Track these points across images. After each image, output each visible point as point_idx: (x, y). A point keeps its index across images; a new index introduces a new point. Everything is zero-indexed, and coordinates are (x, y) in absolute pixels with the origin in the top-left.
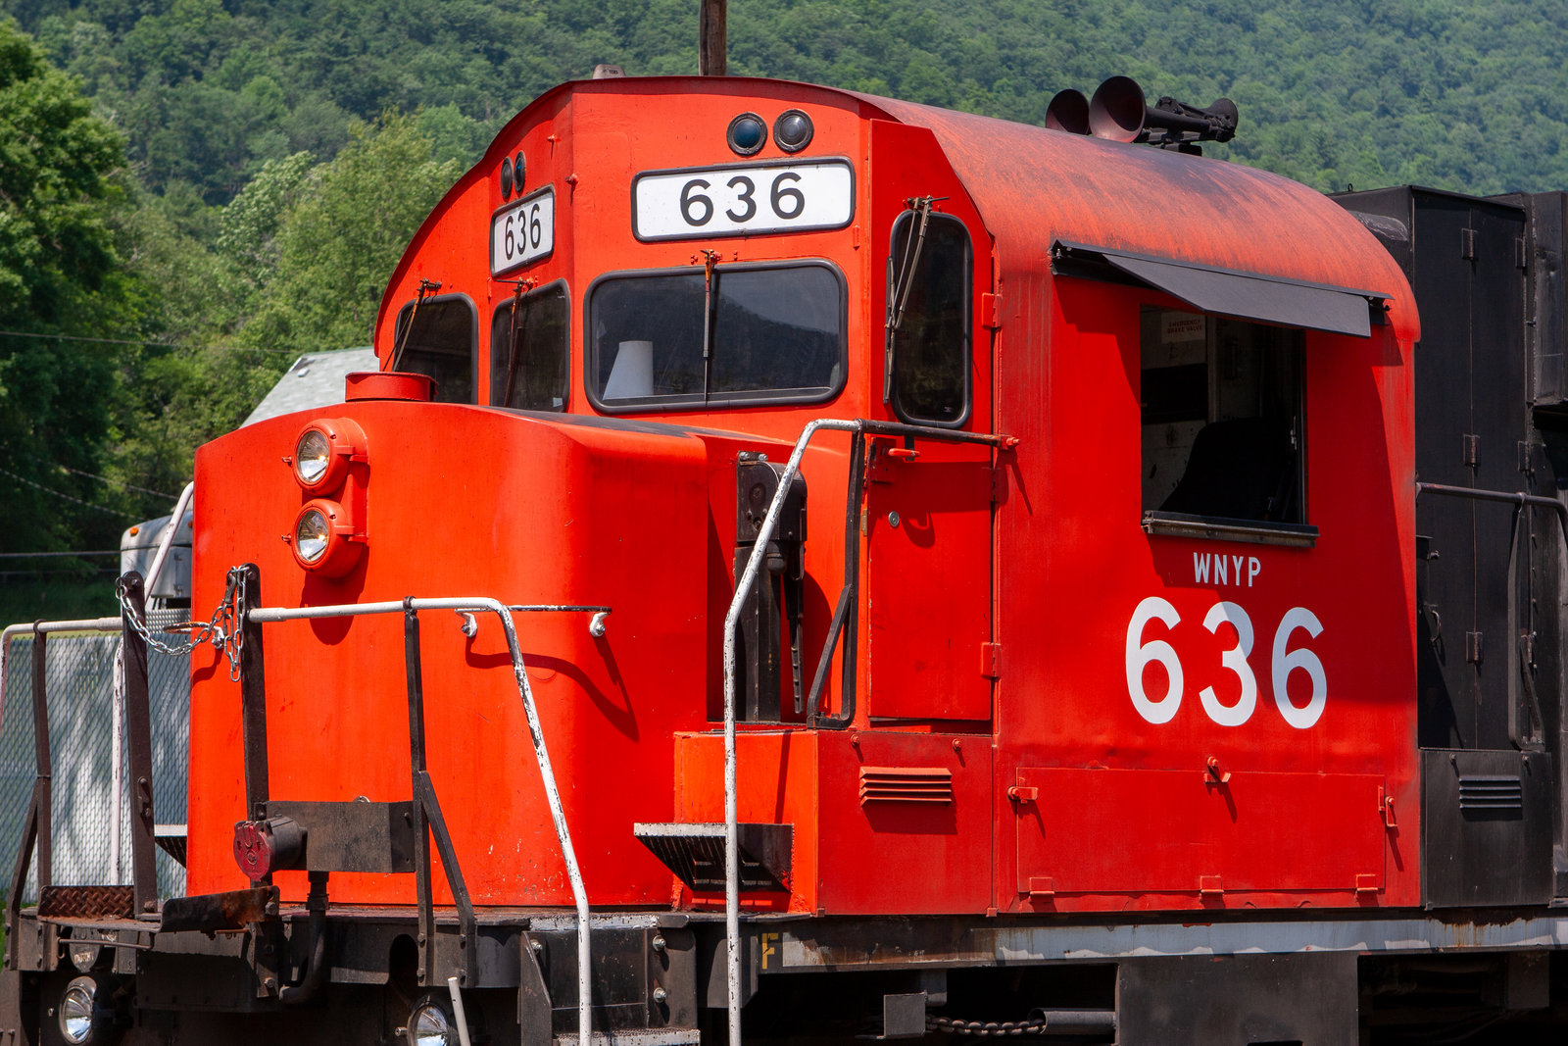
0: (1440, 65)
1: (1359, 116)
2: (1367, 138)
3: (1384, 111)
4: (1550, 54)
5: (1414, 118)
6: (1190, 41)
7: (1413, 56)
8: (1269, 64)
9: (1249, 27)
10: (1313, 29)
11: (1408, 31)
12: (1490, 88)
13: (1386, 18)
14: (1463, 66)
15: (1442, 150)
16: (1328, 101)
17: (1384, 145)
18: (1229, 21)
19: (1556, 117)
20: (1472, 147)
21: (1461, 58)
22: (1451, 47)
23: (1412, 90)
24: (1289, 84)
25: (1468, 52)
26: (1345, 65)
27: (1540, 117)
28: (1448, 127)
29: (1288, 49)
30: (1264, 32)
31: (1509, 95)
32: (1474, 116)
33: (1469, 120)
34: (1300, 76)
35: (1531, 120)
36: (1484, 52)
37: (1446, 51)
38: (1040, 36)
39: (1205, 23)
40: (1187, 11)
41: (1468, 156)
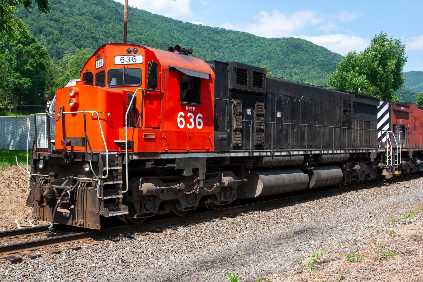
0: (219, 46)
1: (209, 52)
2: (209, 55)
3: (212, 52)
4: (232, 45)
5: (215, 53)
6: (187, 42)
7: (215, 45)
8: (197, 45)
9: (195, 40)
10: (203, 41)
11: (215, 41)
12: (225, 49)
13: (212, 40)
14: (221, 46)
15: (219, 57)
16: (205, 50)
17: (212, 56)
18: (192, 39)
19: (233, 53)
20: (223, 56)
21: (221, 45)
22: (220, 44)
23: (215, 49)
24: (200, 48)
25: (222, 44)
26: (207, 46)
27: (231, 53)
28: (220, 54)
29: (200, 43)
30: (197, 41)
31: (227, 50)
32: (223, 53)
33: (222, 53)
34: (201, 47)
35: (230, 53)
36: (224, 44)
37: (219, 44)
38: (168, 41)
39: (189, 39)
40: (187, 38)
41: (222, 58)
